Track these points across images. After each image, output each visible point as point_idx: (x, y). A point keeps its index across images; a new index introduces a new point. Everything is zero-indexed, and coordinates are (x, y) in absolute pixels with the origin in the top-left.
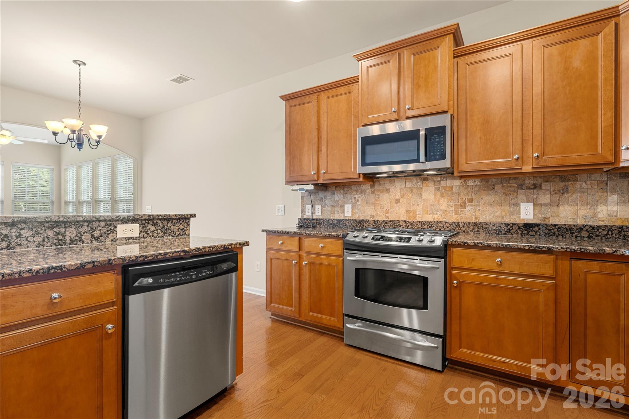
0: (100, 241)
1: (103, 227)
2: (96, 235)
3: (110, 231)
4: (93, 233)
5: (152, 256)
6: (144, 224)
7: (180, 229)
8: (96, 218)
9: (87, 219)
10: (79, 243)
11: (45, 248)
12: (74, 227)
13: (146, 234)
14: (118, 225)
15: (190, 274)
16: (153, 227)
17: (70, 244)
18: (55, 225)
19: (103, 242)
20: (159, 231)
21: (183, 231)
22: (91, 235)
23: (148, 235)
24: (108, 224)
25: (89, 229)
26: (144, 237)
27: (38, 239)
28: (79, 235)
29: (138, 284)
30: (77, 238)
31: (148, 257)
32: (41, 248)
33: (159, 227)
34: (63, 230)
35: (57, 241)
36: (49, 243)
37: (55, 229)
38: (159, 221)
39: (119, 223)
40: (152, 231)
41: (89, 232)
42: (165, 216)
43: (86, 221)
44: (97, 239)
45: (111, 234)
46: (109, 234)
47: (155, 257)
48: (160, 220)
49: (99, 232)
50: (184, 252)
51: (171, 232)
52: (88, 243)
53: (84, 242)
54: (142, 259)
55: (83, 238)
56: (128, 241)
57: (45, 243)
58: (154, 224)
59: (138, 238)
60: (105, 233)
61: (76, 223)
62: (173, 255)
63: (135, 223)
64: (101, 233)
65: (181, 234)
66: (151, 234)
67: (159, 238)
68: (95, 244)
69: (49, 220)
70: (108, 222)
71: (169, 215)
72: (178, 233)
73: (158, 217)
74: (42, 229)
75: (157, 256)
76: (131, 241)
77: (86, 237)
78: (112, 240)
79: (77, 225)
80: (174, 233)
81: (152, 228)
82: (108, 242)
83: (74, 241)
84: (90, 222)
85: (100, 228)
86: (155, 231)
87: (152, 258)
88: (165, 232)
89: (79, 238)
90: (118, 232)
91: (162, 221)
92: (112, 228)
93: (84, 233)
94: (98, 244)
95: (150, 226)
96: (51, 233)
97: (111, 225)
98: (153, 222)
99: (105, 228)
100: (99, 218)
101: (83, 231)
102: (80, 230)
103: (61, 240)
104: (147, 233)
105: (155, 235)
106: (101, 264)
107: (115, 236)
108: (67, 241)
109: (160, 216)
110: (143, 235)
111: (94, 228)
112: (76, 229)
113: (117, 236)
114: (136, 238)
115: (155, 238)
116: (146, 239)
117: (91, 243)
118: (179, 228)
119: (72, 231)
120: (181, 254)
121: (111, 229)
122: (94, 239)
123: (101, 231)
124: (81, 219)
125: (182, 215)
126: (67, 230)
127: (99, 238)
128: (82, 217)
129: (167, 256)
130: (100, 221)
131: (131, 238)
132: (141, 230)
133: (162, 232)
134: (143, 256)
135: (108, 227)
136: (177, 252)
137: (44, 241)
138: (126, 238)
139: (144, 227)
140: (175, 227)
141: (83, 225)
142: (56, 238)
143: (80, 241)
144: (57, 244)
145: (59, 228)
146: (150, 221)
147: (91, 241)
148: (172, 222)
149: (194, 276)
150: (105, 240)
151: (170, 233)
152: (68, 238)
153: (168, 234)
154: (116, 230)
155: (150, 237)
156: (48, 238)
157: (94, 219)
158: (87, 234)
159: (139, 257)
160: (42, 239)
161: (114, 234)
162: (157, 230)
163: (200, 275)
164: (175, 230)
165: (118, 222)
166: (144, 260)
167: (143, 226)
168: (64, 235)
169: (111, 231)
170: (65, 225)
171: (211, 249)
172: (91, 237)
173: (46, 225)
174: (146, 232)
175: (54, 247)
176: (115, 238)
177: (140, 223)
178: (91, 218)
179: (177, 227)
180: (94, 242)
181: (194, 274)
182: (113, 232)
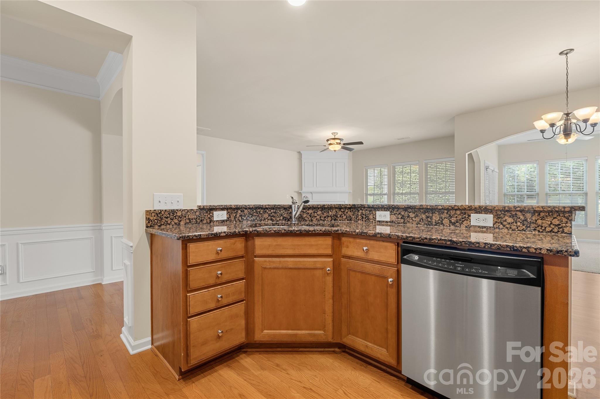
0: (456, 226)
1: (458, 215)
2: (453, 221)
3: (464, 219)
4: (451, 219)
5: (419, 238)
6: (500, 215)
7: (554, 225)
8: (451, 207)
9: (445, 208)
10: (441, 225)
11: (421, 226)
12: (437, 213)
13: (501, 226)
14: (472, 214)
15: (456, 265)
16: (511, 218)
17: (435, 225)
18: (426, 211)
19: (458, 227)
20: (519, 224)
21: (559, 228)
22: (450, 220)
23: (504, 226)
24: (463, 213)
25: (448, 216)
26: (499, 228)
27: (417, 219)
28: (441, 219)
29: (407, 257)
30: (440, 221)
31: (416, 239)
32: (419, 225)
33: (519, 220)
34: (431, 215)
35: (427, 222)
36: (423, 223)
37: (427, 214)
38: (518, 213)
39: (473, 212)
40: (509, 223)
41: (448, 218)
42: (525, 208)
43: (445, 209)
44: (454, 224)
45: (466, 222)
46: (464, 221)
47: (421, 240)
48: (521, 211)
49: (455, 219)
50: (451, 242)
51: (538, 226)
52: (447, 226)
53: (444, 225)
54: (411, 239)
55: (444, 222)
56: (481, 229)
57: (421, 223)
58: (512, 216)
59: (492, 228)
60: (460, 220)
61: (439, 211)
62: (439, 242)
63: (489, 213)
64: (457, 220)
65: (556, 230)
66: (508, 226)
67: (518, 232)
68: (452, 227)
69: (422, 207)
70: (463, 211)
71: (532, 206)
72: (548, 229)
73: (515, 208)
74: (419, 214)
75: (423, 239)
76: (484, 229)
77: (446, 221)
78: (466, 227)
79: (439, 212)
80: (543, 228)
81: (510, 220)
82: (463, 227)
83: (438, 223)
84: (448, 210)
85: (456, 216)
86: (513, 223)
87: (419, 240)
88: (528, 225)
89: (441, 222)
90: (471, 220)
91: (524, 213)
92: (467, 217)
93: (444, 219)
94: (454, 228)
95: (506, 218)
96: (424, 216)
97: (465, 214)
98: (511, 214)
99: (460, 216)
100: (454, 207)
101: (443, 217)
102: (442, 216)
103: (430, 222)
104: (503, 225)
105: (514, 227)
106: (385, 236)
107: (469, 224)
108: (433, 223)
109: (519, 207)
110: (498, 226)
111: (452, 215)
112: (439, 215)
113: (470, 224)
114: (490, 227)
115: (513, 230)
116: (501, 231)
117: (449, 226)
118: (551, 223)
119: (437, 216)
120: (447, 243)
121: (465, 217)
122: (451, 224)
123: (457, 218)
124: (441, 208)
125: (554, 207)
126: (433, 215)
127: (456, 224)
128: (442, 206)
129: (433, 241)
130: (456, 210)
131: (485, 227)
132: (496, 220)
133: (523, 225)
134: (412, 237)
135: (463, 215)
136: (443, 240)
137: (420, 221)
138: (479, 226)
139: (499, 218)
140: (544, 221)
141: (444, 212)
142: (427, 220)
143: (441, 224)
144: (427, 224)
145: (429, 213)
146: (506, 213)
147: (450, 225)
148: (539, 215)
149: (459, 269)
150: (460, 225)
151: (536, 227)
152: (434, 221)
153: (532, 229)
154: (470, 218)
155: (506, 229)
156: (423, 219)
157: (450, 208)
158: (446, 219)
159: (409, 237)
160: (419, 220)
161: (468, 222)
162: (516, 223)
163: (467, 270)
164: (543, 225)
165: (471, 211)
166: (412, 240)
167: (497, 217)
168: (431, 218)
169: (466, 218)
170: (432, 212)
171: (489, 246)
172: (450, 222)
173: (422, 210)
174: (502, 223)
175: (426, 226)
176: (469, 225)
177: (495, 214)
178: (448, 207)
179: (547, 222)
180: (452, 226)
181: (460, 267)
182: (467, 220)
